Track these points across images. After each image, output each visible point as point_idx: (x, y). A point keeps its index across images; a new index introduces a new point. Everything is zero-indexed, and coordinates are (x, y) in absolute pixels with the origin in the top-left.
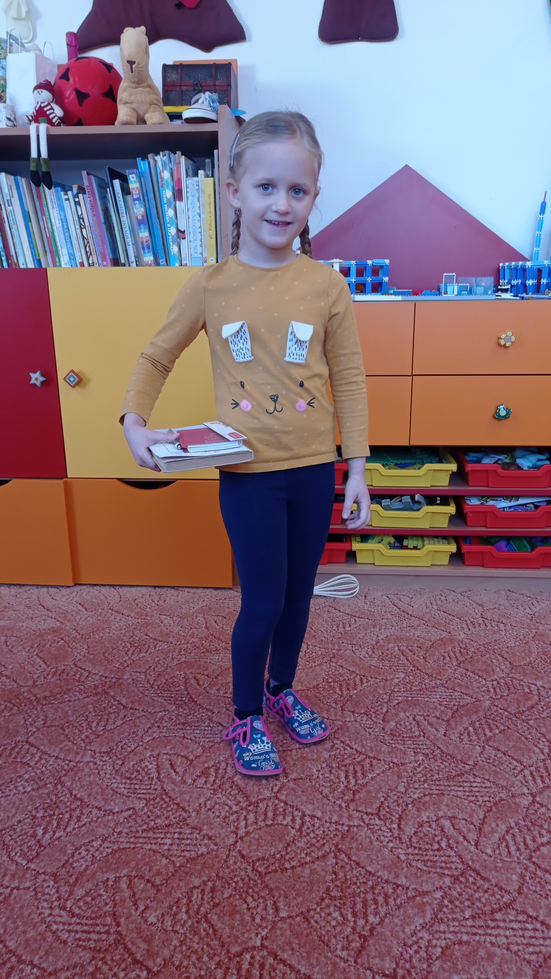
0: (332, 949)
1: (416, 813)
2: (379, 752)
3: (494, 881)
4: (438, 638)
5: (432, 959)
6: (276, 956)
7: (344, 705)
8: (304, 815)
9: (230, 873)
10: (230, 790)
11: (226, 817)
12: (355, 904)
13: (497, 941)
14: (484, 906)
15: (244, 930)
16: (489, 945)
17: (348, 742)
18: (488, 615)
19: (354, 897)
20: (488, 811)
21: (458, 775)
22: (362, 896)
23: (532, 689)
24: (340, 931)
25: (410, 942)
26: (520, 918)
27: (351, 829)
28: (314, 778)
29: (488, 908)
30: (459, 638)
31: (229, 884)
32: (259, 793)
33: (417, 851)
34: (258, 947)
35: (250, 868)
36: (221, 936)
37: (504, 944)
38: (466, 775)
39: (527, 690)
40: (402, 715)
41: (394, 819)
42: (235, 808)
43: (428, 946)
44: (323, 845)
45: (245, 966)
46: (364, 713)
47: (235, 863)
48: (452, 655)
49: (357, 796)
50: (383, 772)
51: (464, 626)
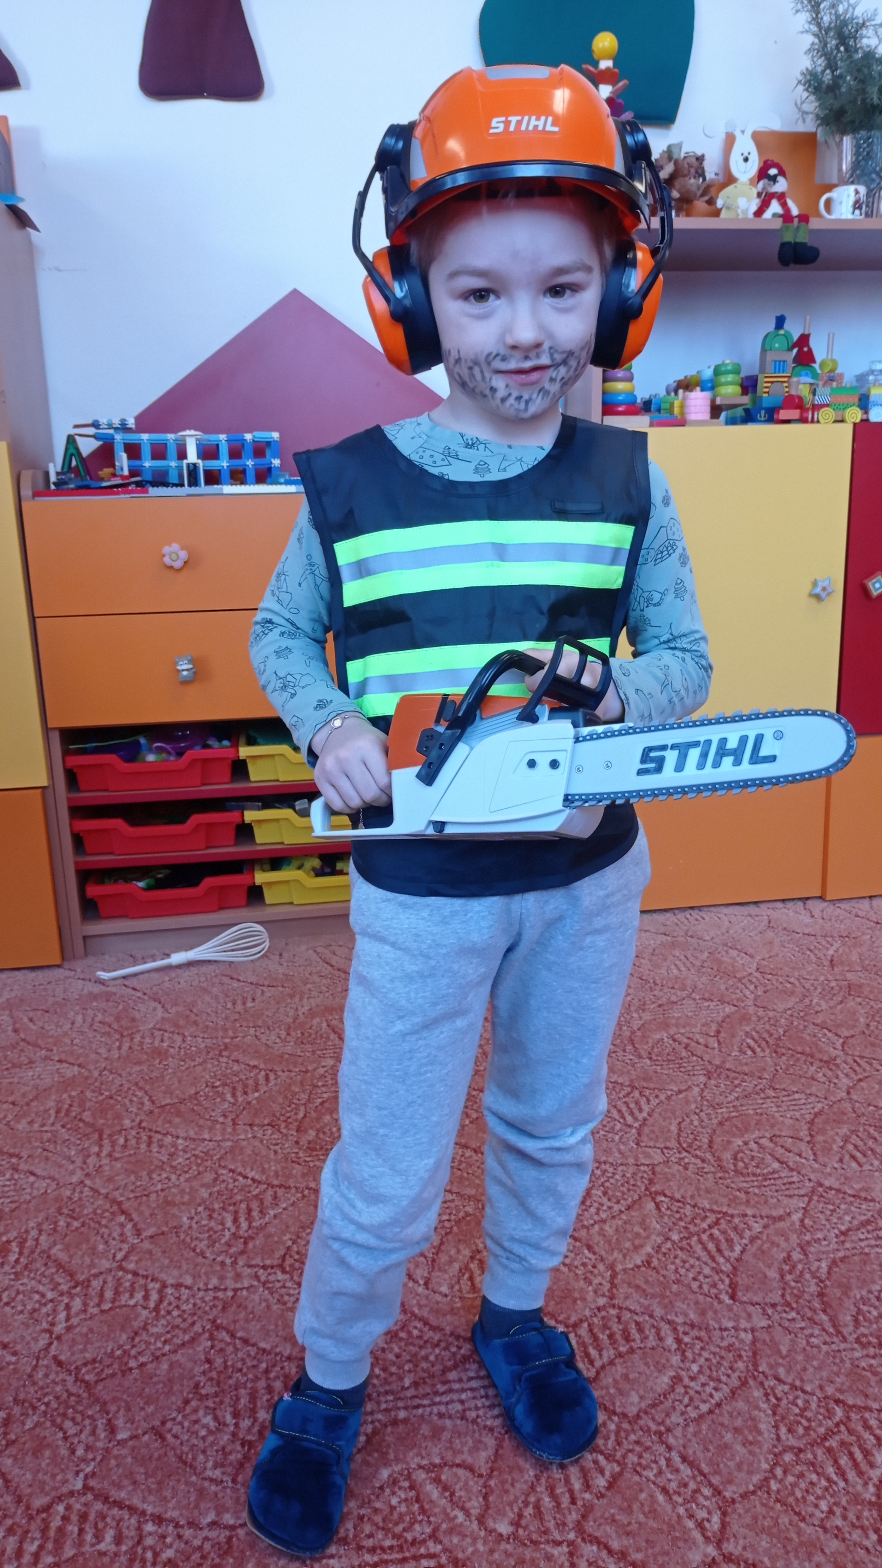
0: (198, 1471)
2: (290, 1176)
3: (448, 1330)
6: (106, 1499)
7: (237, 1116)
8: (164, 1286)
9: (36, 1392)
10: (43, 1269)
11: (34, 1310)
12: (238, 1399)
13: (447, 1410)
14: (433, 1366)
15: (57, 1471)
16: (436, 1418)
17: (240, 1169)
19: (236, 1389)
20: (447, 1234)
22: (249, 1385)
24: (213, 1442)
27: (239, 1293)
28: (183, 1229)
29: (438, 1367)
31: (34, 1408)
32: (92, 1265)
34: (78, 1491)
35: (70, 1379)
36: (16, 1488)
37: (457, 1412)
40: (327, 1118)
42: (50, 1295)
44: (193, 1324)
45: (56, 1523)
46: (268, 1125)
47: (46, 1376)
49: (250, 1245)
50: (293, 1204)
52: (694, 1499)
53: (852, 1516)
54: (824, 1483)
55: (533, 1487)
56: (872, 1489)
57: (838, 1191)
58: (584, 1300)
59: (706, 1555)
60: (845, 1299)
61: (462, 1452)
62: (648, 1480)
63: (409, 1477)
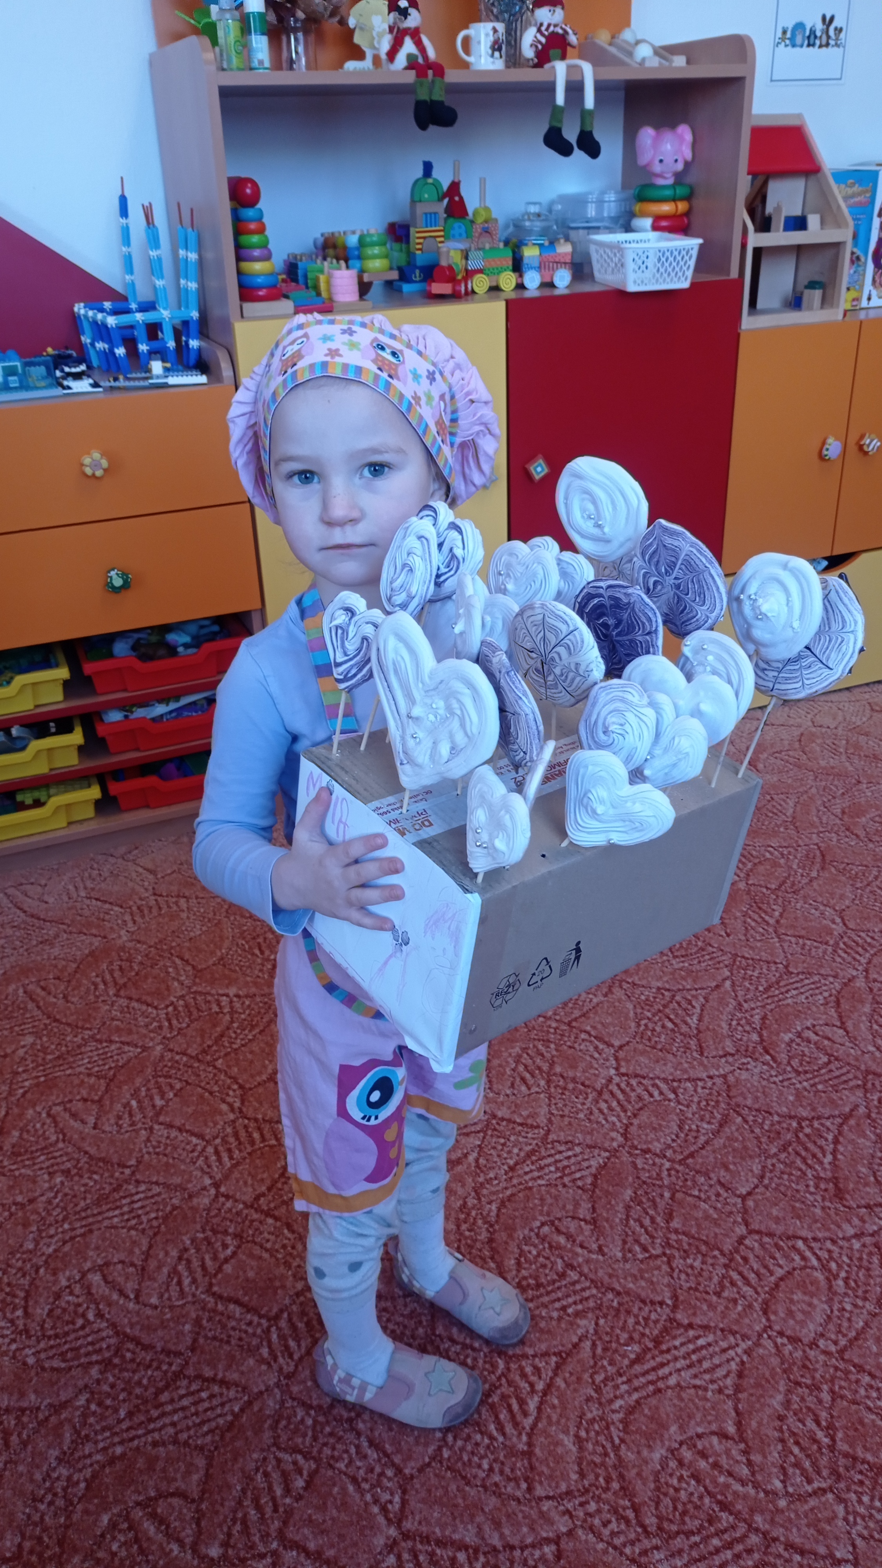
1: (52, 1278)
3: (159, 1346)
4: (87, 952)
5: (72, 1504)
13: (161, 1436)
14: (146, 1390)
16: (150, 1448)
18: (163, 889)
20: (155, 1234)
21: (114, 1190)
23: (223, 1004)
25: (42, 1492)
26: (194, 1387)
29: (152, 1390)
30: (119, 942)
33: (52, 1342)
37: (170, 1436)
38: (125, 1187)
39: (215, 1008)
40: (30, 1112)
41: (17, 1301)
43: (68, 1487)
48: (108, 977)
51: (127, 918)
52: (379, 1484)
53: (507, 1470)
54: (487, 1441)
55: (240, 1503)
56: (524, 1438)
57: (509, 1121)
58: (283, 1287)
59: (388, 1538)
60: (511, 1242)
61: (176, 1480)
62: (341, 1472)
63: (127, 1518)
